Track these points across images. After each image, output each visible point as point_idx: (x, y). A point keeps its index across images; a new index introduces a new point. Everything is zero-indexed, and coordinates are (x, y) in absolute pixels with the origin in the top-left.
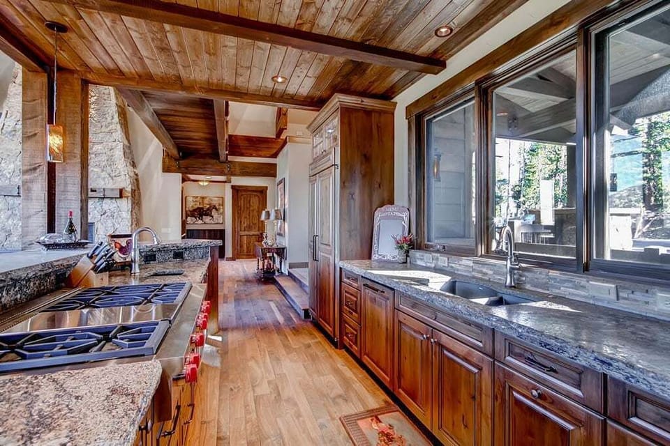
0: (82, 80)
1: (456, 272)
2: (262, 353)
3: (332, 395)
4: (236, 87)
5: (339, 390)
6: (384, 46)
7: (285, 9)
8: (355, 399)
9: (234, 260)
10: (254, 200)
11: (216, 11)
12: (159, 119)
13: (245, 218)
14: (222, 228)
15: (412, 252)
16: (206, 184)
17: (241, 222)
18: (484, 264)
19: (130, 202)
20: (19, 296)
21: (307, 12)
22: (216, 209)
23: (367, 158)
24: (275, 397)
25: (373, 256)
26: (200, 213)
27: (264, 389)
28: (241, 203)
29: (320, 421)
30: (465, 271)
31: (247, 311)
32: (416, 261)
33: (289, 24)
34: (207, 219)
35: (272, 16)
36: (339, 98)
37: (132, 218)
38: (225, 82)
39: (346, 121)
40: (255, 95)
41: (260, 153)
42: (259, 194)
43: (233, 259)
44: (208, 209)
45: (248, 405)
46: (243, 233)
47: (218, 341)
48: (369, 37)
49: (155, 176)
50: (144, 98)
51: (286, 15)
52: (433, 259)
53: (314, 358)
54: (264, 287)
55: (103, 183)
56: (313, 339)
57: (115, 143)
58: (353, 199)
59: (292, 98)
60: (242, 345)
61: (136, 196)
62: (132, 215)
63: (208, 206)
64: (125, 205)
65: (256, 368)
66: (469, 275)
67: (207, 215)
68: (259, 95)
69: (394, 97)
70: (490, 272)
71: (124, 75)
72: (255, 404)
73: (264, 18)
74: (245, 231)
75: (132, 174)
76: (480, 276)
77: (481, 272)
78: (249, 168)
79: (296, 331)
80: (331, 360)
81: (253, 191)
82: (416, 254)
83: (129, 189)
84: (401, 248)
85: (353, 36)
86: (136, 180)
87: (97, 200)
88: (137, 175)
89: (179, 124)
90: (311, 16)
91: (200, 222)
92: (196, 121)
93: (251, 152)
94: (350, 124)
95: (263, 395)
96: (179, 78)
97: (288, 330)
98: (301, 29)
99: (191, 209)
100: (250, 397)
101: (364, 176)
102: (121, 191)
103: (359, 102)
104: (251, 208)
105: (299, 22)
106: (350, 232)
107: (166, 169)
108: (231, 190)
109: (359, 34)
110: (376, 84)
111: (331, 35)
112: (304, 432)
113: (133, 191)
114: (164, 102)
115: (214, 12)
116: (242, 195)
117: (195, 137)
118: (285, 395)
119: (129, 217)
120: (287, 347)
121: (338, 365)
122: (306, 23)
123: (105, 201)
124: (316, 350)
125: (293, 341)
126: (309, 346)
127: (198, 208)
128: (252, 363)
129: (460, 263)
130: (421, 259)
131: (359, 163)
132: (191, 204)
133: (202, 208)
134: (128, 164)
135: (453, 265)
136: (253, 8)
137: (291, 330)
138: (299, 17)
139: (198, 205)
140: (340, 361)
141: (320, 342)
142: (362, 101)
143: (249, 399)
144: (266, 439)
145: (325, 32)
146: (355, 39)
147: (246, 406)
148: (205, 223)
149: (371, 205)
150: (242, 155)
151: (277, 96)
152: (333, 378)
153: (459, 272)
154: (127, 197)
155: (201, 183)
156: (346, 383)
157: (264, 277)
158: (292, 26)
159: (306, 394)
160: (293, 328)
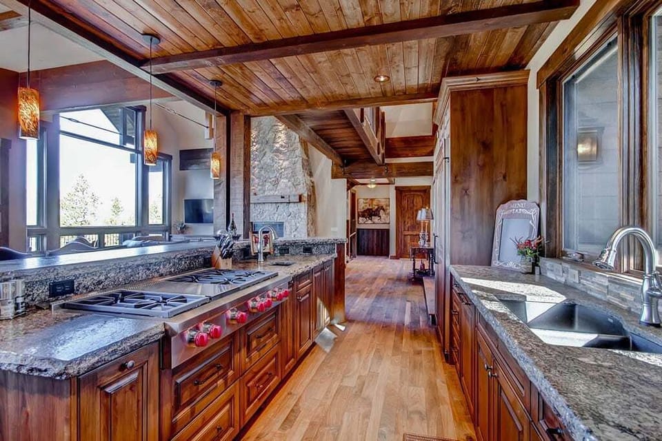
0: (245, 116)
1: (589, 292)
2: (370, 349)
3: (410, 409)
4: (349, 96)
5: (422, 406)
6: (474, 9)
7: (347, 12)
8: (432, 421)
9: (398, 259)
10: (418, 200)
11: (297, 36)
12: (318, 134)
13: (409, 218)
14: (387, 228)
15: (542, 260)
16: (373, 186)
17: (404, 222)
18: (623, 285)
19: (306, 205)
20: (173, 270)
21: (369, 7)
22: (383, 210)
23: (486, 146)
24: (356, 392)
25: (493, 262)
26: (370, 213)
27: (351, 382)
28: (405, 203)
29: (384, 429)
30: (600, 292)
31: (382, 307)
32: (546, 273)
33: (359, 24)
34: (376, 219)
35: (340, 22)
36: (448, 83)
37: (308, 219)
38: (337, 93)
39: (458, 107)
40: (369, 98)
41: (417, 152)
42: (422, 194)
43: (397, 257)
44: (377, 209)
45: (330, 392)
46: (406, 233)
47: (340, 330)
48: (449, 6)
49: (327, 181)
50: (300, 120)
51: (351, 17)
52: (563, 272)
53: (416, 366)
54: (410, 288)
55: (289, 191)
56: (428, 346)
57: (296, 159)
58: (468, 195)
59: (405, 93)
60: (357, 339)
61: (311, 199)
62: (308, 216)
63: (376, 207)
64: (303, 207)
65: (356, 362)
66: (603, 298)
67: (375, 215)
68: (372, 98)
69: (527, 63)
70: (630, 298)
71: (268, 106)
72: (337, 392)
73: (335, 27)
74: (408, 230)
75: (309, 182)
76: (616, 301)
77: (618, 296)
78: (404, 168)
79: (415, 334)
80: (432, 373)
81: (416, 191)
82: (546, 263)
83: (306, 195)
84: (524, 254)
85: (430, 11)
86: (312, 186)
87: (285, 204)
88: (313, 183)
89: (333, 136)
90: (374, 9)
91: (370, 222)
92: (345, 131)
93: (407, 152)
94: (463, 110)
95: (347, 387)
96: (303, 99)
97: (408, 333)
98: (372, 25)
99: (362, 210)
100: (336, 385)
101: (482, 168)
102: (300, 197)
103: (475, 82)
104: (415, 208)
105: (366, 18)
106: (462, 232)
107: (334, 176)
108: (395, 191)
109: (434, 7)
110: (491, 55)
111: (404, 19)
112: (361, 433)
113: (309, 196)
114: (315, 120)
115: (295, 38)
116: (406, 195)
117: (350, 145)
118: (366, 393)
119: (305, 217)
120: (396, 348)
121: (438, 381)
122: (374, 17)
123: (291, 205)
124: (424, 359)
125: (407, 345)
126: (419, 353)
127: (368, 209)
128: (356, 356)
129: (593, 279)
130: (552, 271)
131: (476, 152)
132: (362, 206)
133: (372, 209)
134: (306, 174)
135: (584, 282)
136: (320, 22)
137: (411, 333)
138: (364, 14)
139: (368, 207)
140: (441, 376)
141: (433, 352)
142: (478, 80)
143: (334, 385)
144: (326, 426)
145: (397, 18)
146: (433, 15)
147: (328, 391)
148: (374, 223)
149: (492, 201)
150: (399, 156)
151: (389, 95)
152: (424, 392)
153: (592, 294)
154: (305, 201)
155: (369, 186)
156: (435, 401)
157: (414, 277)
158: (362, 24)
159: (386, 398)
160: (415, 331)
